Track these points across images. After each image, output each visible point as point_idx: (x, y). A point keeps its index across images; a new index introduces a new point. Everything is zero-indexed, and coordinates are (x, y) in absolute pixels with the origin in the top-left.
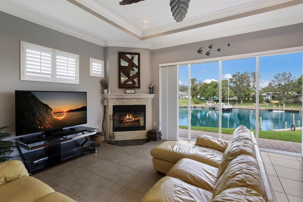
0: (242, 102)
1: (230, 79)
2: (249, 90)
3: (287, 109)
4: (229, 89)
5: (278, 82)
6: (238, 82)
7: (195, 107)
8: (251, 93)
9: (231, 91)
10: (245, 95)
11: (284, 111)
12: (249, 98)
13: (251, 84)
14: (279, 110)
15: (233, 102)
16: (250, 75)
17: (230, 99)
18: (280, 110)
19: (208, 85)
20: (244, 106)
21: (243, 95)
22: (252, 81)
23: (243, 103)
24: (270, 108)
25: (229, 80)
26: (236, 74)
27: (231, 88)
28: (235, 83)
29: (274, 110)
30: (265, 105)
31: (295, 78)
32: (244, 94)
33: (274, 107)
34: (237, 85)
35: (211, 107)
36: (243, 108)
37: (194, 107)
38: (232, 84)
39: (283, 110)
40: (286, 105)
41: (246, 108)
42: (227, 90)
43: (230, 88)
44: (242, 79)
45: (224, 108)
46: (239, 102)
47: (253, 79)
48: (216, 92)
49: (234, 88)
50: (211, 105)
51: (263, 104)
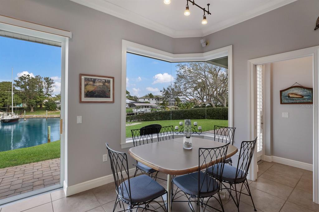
0: (32, 110)
1: (15, 81)
2: (42, 96)
4: (13, 94)
6: (27, 87)
8: (44, 100)
9: (16, 96)
10: (36, 102)
12: (41, 105)
13: (44, 90)
15: (20, 111)
16: (43, 80)
17: (16, 107)
20: (35, 115)
21: (33, 101)
22: (45, 87)
23: (34, 111)
25: (13, 82)
26: (24, 76)
27: (17, 93)
28: (22, 87)
30: (58, 112)
32: (35, 101)
34: (26, 89)
36: (33, 117)
38: (18, 88)
41: (37, 117)
42: (11, 95)
43: (15, 93)
44: (33, 83)
45: (5, 118)
46: (28, 110)
47: (46, 84)
49: (21, 93)
51: (57, 112)
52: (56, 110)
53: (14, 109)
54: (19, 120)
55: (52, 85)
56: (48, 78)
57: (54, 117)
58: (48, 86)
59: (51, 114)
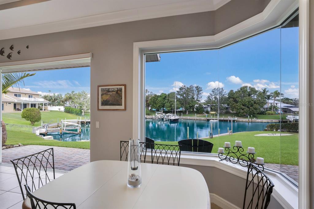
0: (187, 113)
2: (193, 102)
3: (220, 118)
4: (175, 101)
5: (214, 96)
6: (184, 95)
7: (146, 118)
8: (195, 105)
9: (178, 103)
11: (218, 121)
12: (193, 109)
13: (195, 97)
14: (214, 120)
15: (180, 113)
16: (195, 89)
18: (215, 120)
19: (158, 96)
21: (188, 106)
22: (196, 94)
23: (188, 113)
24: (208, 118)
25: (177, 92)
26: (182, 87)
28: (181, 95)
29: (211, 120)
30: (205, 116)
31: (226, 93)
33: (211, 117)
34: (183, 97)
35: (160, 118)
36: (188, 118)
38: (179, 97)
40: (219, 115)
41: (190, 119)
43: (177, 100)
44: (188, 92)
45: (171, 118)
46: (184, 113)
47: (197, 91)
48: (165, 103)
49: (181, 100)
50: (160, 116)
51: (204, 115)
52: (204, 114)
53: (177, 111)
54: (179, 120)
55: (201, 92)
56: (197, 87)
57: (202, 119)
58: (198, 93)
59: (200, 117)
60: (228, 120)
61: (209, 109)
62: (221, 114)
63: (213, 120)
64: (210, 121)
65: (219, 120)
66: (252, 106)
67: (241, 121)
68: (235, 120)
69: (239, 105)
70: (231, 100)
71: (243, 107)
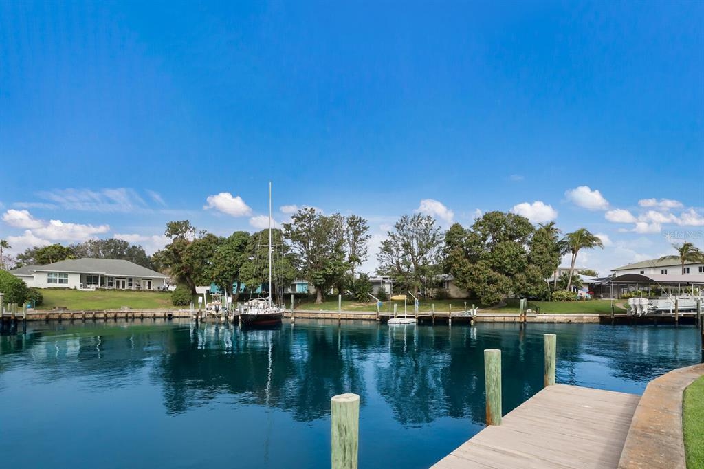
0: (319, 300)
3: (422, 313)
5: (403, 240)
7: (170, 317)
10: (325, 275)
11: (415, 320)
13: (347, 249)
14: (403, 317)
18: (407, 317)
19: (221, 242)
20: (321, 311)
21: (318, 273)
22: (349, 240)
23: (322, 300)
24: (384, 313)
26: (303, 211)
29: (392, 317)
32: (322, 272)
33: (395, 310)
35: (215, 313)
36: (319, 316)
37: (165, 317)
39: (413, 317)
40: (419, 305)
41: (327, 316)
45: (246, 312)
47: (350, 232)
48: (241, 265)
50: (214, 308)
51: (372, 304)
52: (371, 300)
55: (363, 236)
56: (353, 218)
57: (364, 317)
58: (355, 240)
59: (358, 309)
60: (448, 318)
61: (388, 288)
62: (424, 300)
63: (399, 317)
64: (391, 320)
65: (420, 319)
66: (522, 270)
67: (488, 319)
68: (471, 318)
69: (482, 268)
70: (458, 253)
71: (496, 275)
